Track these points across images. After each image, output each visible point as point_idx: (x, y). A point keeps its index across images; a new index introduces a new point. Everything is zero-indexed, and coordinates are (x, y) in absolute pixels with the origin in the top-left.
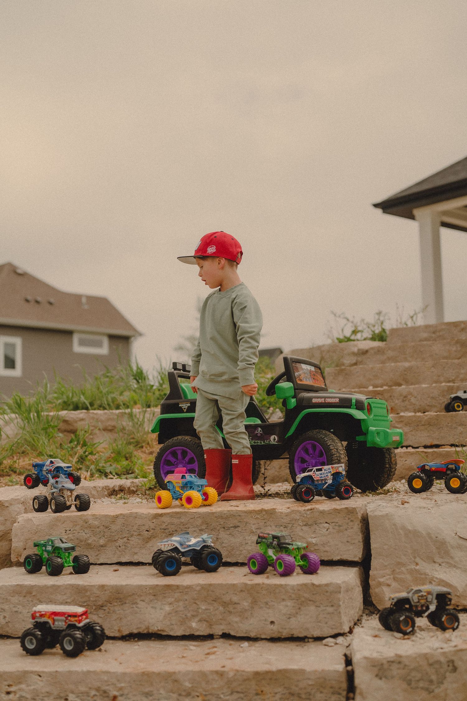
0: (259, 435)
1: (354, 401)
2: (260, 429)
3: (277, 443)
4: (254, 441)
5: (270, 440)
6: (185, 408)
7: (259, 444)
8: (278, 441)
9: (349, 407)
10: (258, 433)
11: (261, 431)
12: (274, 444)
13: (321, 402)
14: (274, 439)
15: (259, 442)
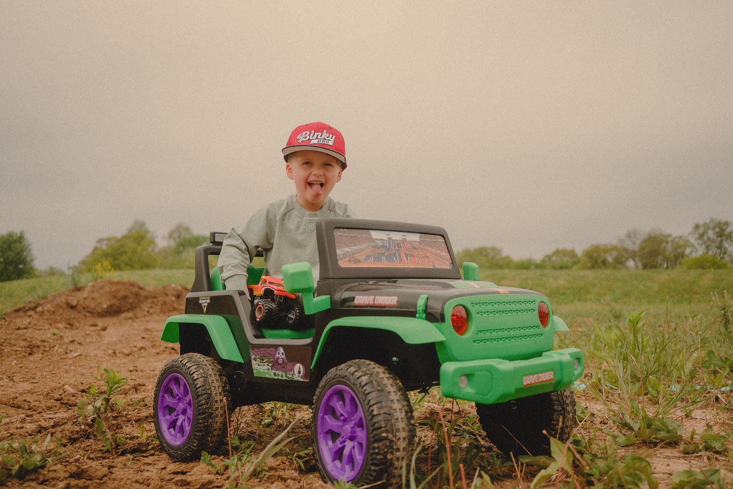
0: (280, 361)
1: (421, 303)
2: (281, 350)
3: (302, 380)
4: (273, 371)
5: (294, 373)
6: (205, 306)
7: (280, 378)
8: (305, 376)
9: (412, 314)
10: (278, 358)
11: (283, 354)
12: (298, 381)
13: (367, 303)
14: (299, 373)
15: (280, 373)
